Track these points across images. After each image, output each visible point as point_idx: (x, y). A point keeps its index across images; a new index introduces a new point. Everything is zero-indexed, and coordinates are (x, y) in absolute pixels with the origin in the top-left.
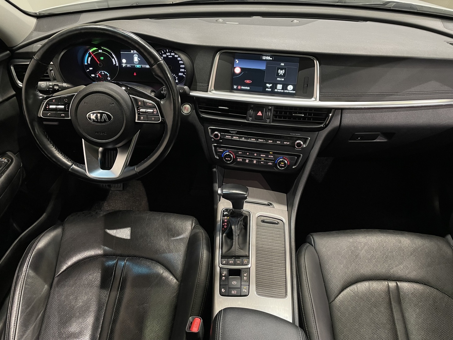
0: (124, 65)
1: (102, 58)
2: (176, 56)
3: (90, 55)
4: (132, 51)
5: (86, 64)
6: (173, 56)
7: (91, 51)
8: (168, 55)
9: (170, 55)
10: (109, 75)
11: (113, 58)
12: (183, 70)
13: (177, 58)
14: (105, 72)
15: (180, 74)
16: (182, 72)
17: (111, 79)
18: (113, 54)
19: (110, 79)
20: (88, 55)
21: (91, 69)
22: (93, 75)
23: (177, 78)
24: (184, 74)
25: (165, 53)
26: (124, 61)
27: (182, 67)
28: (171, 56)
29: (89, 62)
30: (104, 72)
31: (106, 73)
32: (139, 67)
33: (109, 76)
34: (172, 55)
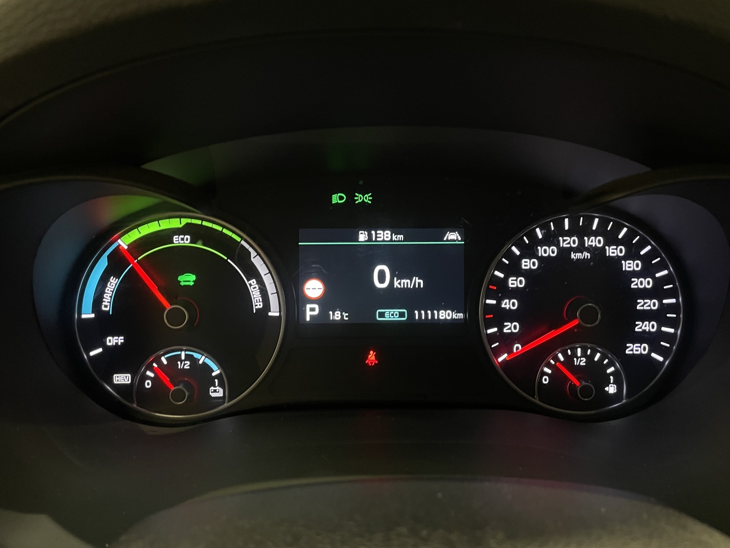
0: (311, 312)
1: (187, 279)
2: (612, 251)
3: (117, 263)
4: (363, 237)
5: (88, 315)
6: (598, 253)
7: (124, 242)
8: (571, 249)
9: (581, 248)
10: (216, 372)
11: (253, 273)
12: (648, 326)
13: (618, 260)
14: (196, 355)
15: (635, 349)
16: (642, 338)
17: (232, 393)
18: (253, 253)
19: (220, 394)
20: (102, 264)
21: (112, 341)
22: (122, 379)
23: (611, 370)
24: (655, 348)
25: (550, 239)
26: (314, 288)
27: (645, 308)
28: (587, 255)
29: (107, 304)
30: (188, 357)
31: (202, 359)
32: (397, 318)
33: (217, 377)
34: (590, 249)
